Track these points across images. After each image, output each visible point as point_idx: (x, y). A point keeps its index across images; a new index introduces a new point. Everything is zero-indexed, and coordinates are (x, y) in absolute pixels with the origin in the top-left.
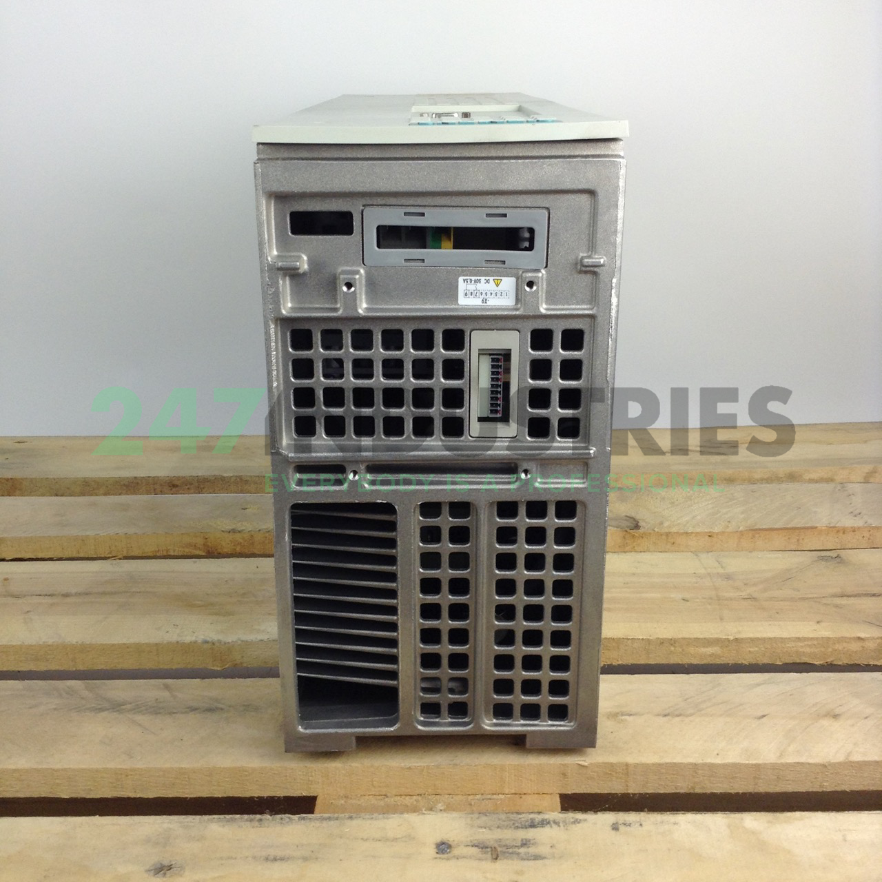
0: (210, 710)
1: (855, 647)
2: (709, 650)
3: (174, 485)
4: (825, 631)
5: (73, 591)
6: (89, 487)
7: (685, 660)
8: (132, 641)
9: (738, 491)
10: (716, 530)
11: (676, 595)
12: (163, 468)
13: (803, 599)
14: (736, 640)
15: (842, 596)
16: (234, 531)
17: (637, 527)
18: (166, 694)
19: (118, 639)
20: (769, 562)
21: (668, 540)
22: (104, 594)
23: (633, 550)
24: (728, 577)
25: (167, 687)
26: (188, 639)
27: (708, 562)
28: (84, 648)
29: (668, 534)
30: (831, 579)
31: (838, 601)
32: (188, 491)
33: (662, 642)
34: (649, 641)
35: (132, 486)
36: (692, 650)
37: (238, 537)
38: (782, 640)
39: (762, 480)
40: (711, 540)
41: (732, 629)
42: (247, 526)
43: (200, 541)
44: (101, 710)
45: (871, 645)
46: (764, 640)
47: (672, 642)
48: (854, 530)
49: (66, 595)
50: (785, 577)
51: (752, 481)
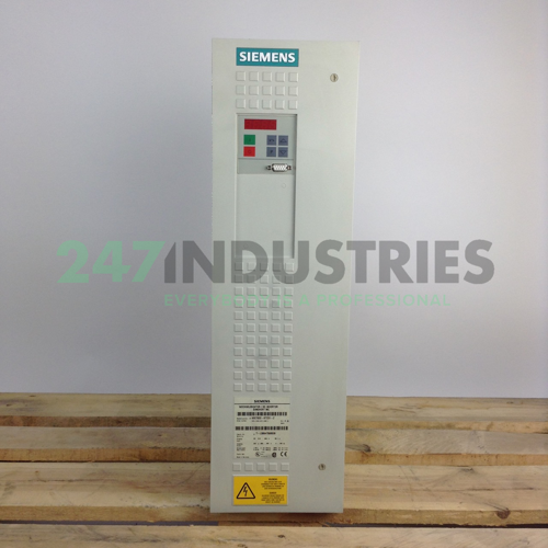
0: (154, 541)
1: (479, 516)
2: (406, 516)
3: (119, 422)
4: (464, 508)
5: (74, 478)
6: (72, 422)
7: (394, 522)
8: (108, 505)
9: (421, 433)
10: (410, 453)
11: (391, 488)
12: (113, 411)
13: (454, 491)
14: (420, 511)
15: (473, 490)
16: (155, 448)
17: (369, 450)
18: (129, 533)
19: (100, 505)
20: (438, 471)
21: (385, 458)
22: (91, 480)
23: (367, 463)
24: (416, 479)
25: (130, 529)
26: (138, 505)
27: (406, 470)
28: (83, 509)
29: (385, 455)
30: (469, 481)
31: (471, 492)
32: (127, 425)
33: (383, 512)
34: (376, 511)
35: (96, 422)
36: (398, 516)
37: (158, 451)
38: (443, 511)
39: (434, 428)
40: (408, 459)
41: (417, 506)
42: (162, 445)
43: (137, 453)
44: (98, 540)
45: (486, 515)
46: (433, 511)
47: (388, 512)
48: (480, 456)
49: (71, 481)
50: (445, 480)
51: (429, 428)
